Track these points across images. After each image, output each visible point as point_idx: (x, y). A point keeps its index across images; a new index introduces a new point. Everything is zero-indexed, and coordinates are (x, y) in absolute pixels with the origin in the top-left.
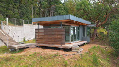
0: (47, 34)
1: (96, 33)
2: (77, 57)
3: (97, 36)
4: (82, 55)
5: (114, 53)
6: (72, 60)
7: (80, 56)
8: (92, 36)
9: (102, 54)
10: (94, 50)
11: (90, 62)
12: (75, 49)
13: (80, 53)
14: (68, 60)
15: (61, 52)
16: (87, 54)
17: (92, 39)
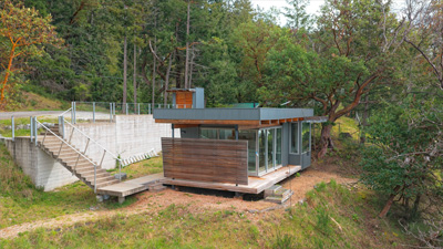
0: (198, 155)
1: (327, 136)
2: (279, 216)
3: (330, 145)
4: (290, 211)
5: (375, 199)
6: (269, 225)
7: (287, 213)
8: (317, 145)
9: (342, 203)
10: (322, 194)
11: (310, 228)
12: (273, 195)
13: (286, 206)
14: (260, 224)
15: (239, 205)
16: (303, 208)
17: (317, 157)
